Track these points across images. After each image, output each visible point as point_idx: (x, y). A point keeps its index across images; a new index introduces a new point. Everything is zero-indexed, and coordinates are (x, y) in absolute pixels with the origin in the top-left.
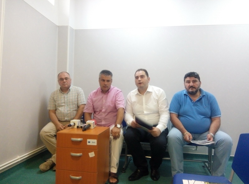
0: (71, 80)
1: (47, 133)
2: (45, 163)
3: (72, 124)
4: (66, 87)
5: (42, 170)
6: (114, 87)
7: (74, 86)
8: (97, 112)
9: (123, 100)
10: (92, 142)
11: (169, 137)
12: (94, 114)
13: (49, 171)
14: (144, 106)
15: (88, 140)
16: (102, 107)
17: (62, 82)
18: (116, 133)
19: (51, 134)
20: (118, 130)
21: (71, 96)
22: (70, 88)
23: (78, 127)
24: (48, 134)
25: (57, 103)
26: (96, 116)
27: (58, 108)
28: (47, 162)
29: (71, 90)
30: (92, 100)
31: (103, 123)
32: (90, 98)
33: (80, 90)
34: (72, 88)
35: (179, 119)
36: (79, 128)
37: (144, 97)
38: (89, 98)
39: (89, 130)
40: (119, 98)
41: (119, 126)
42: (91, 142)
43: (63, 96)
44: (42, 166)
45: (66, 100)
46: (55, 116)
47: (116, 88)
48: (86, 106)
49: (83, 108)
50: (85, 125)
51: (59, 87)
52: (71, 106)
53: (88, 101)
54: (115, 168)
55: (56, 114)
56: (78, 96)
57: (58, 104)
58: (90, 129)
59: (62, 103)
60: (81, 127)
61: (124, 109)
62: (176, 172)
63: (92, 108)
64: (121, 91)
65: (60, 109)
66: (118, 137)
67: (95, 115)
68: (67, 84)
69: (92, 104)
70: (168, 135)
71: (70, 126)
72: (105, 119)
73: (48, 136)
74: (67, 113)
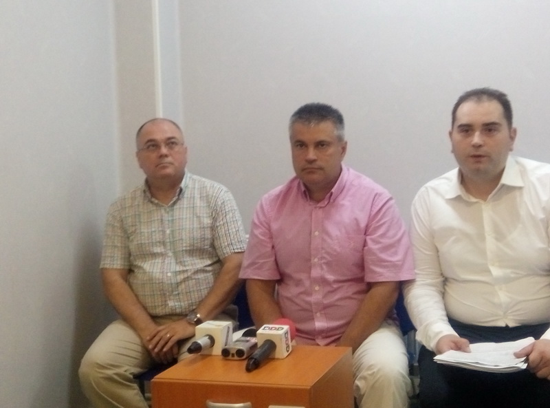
1: (106, 368)
3: (202, 341)
7: (198, 178)
19: (121, 371)
21: (187, 213)
22: (183, 185)
23: (226, 353)
24: (110, 372)
25: (135, 243)
27: (139, 263)
29: (187, 194)
31: (320, 324)
32: (262, 219)
34: (189, 182)
36: (230, 357)
43: (156, 216)
45: (168, 232)
50: (253, 340)
53: (257, 232)
57: (140, 246)
58: (273, 359)
59: (153, 244)
60: (240, 353)
65: (147, 266)
68: (172, 163)
69: (270, 246)
71: (196, 349)
72: (325, 308)
73: (110, 379)
74: (173, 281)
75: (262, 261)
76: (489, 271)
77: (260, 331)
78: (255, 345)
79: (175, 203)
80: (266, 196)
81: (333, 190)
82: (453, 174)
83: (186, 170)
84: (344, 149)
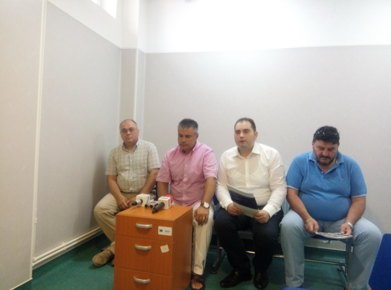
0: (138, 132)
2: (101, 254)
3: (138, 201)
4: (130, 142)
5: (95, 264)
6: (202, 145)
7: (143, 141)
8: (176, 181)
9: (215, 164)
10: (166, 231)
11: (282, 226)
12: (171, 184)
13: (106, 265)
14: (247, 175)
15: (160, 228)
16: (183, 175)
17: (125, 135)
18: (201, 215)
19: (110, 211)
20: (206, 212)
21: (139, 155)
22: (137, 144)
23: (146, 206)
24: (105, 211)
25: (119, 165)
26: (175, 188)
27: (120, 173)
28: (104, 252)
29: (139, 147)
30: (169, 163)
31: (184, 198)
32: (166, 160)
33: (153, 147)
34: (140, 143)
35: (301, 198)
36: (147, 208)
37: (247, 162)
38: (164, 160)
39: (162, 212)
40: (208, 162)
41: (206, 205)
42: (164, 231)
43: (127, 156)
44: (97, 259)
45: (131, 161)
46: (116, 185)
47: (205, 146)
48: (160, 171)
49: (156, 174)
50: (157, 202)
51: (122, 142)
52: (139, 171)
53: (163, 164)
54: (200, 267)
55: (118, 181)
56: (148, 156)
57: (121, 166)
58: (163, 209)
59: (125, 166)
60: (151, 206)
61: (215, 178)
62: (293, 278)
63: (169, 175)
64: (212, 151)
65: (123, 174)
66: (206, 221)
67: (173, 186)
68: (132, 138)
69: (168, 170)
70: (282, 222)
71: (135, 204)
72: (187, 193)
73: (105, 214)
74: (132, 180)
75: (164, 175)
76: (246, 185)
77: (159, 199)
78: (157, 204)
79: (134, 151)
80: (168, 152)
81: (193, 150)
82: (236, 148)
83: (139, 138)
84: (197, 136)
